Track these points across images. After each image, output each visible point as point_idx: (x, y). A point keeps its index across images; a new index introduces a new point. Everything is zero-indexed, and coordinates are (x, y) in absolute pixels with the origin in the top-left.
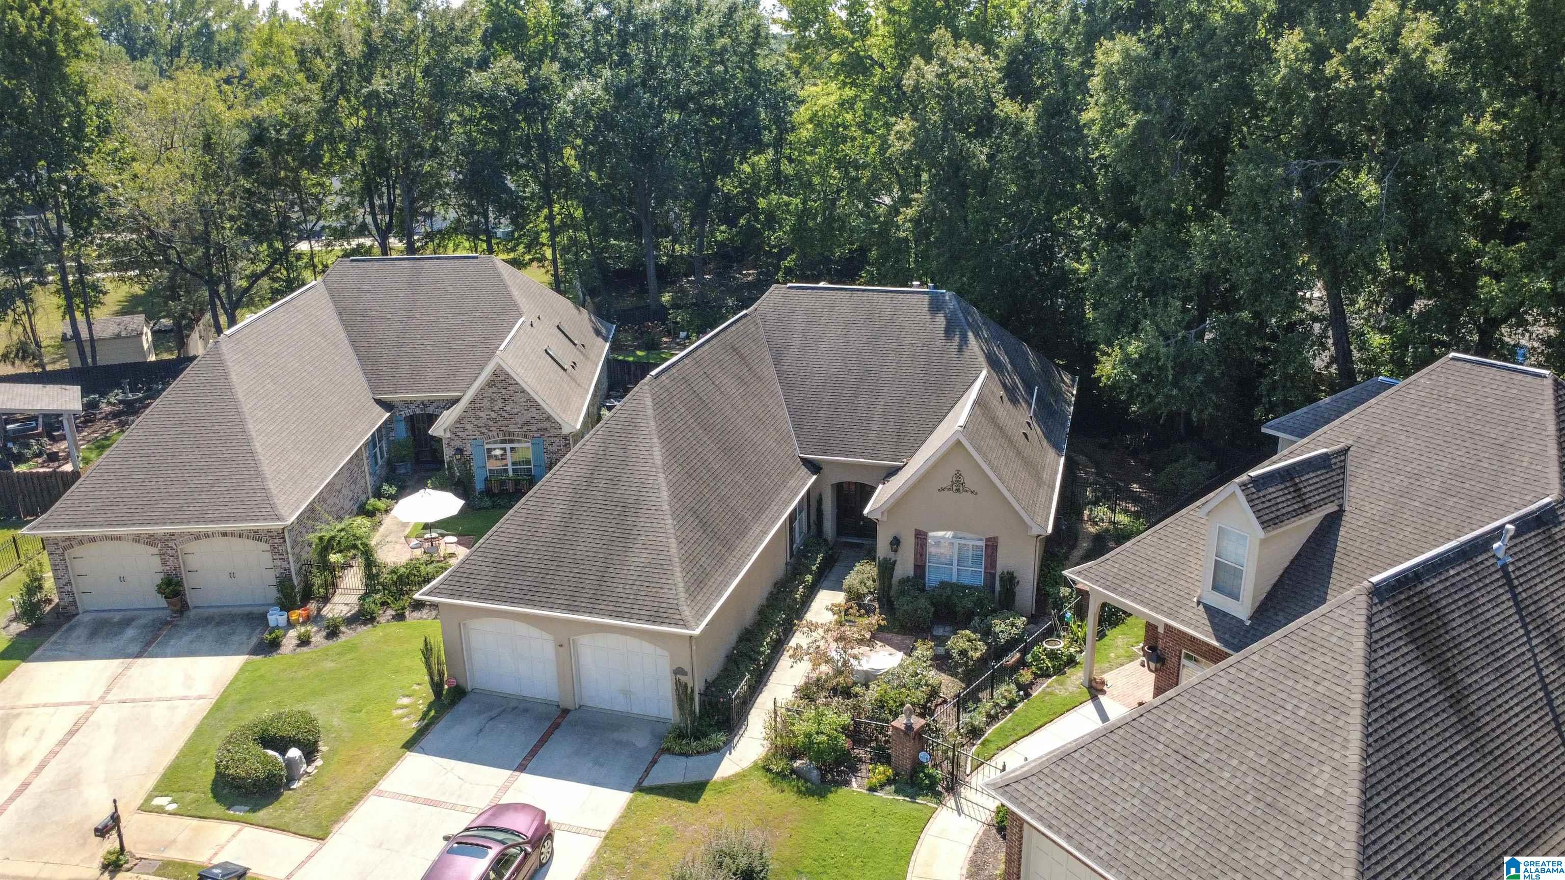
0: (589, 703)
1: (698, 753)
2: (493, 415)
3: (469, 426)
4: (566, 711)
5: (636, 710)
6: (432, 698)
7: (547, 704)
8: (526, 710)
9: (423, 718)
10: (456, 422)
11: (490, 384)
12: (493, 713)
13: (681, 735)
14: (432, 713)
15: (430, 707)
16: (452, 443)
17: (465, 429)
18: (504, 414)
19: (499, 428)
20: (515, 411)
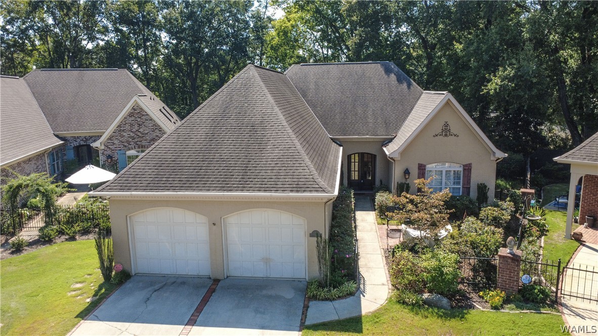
0: (235, 273)
1: (339, 297)
2: (132, 134)
3: (116, 142)
4: (217, 281)
5: (274, 274)
6: (101, 280)
7: (199, 277)
8: (183, 283)
9: (95, 295)
10: (108, 139)
11: (131, 115)
12: (156, 287)
13: (321, 285)
14: (103, 290)
15: (100, 287)
16: (105, 153)
17: (114, 144)
18: (139, 134)
19: (136, 143)
20: (146, 132)
